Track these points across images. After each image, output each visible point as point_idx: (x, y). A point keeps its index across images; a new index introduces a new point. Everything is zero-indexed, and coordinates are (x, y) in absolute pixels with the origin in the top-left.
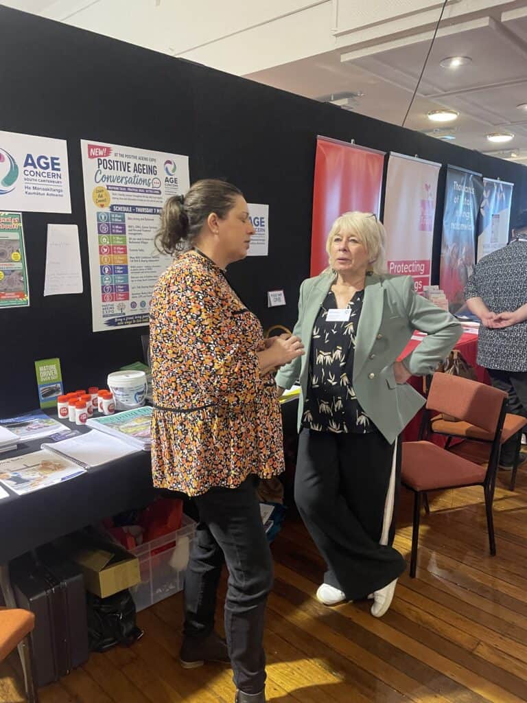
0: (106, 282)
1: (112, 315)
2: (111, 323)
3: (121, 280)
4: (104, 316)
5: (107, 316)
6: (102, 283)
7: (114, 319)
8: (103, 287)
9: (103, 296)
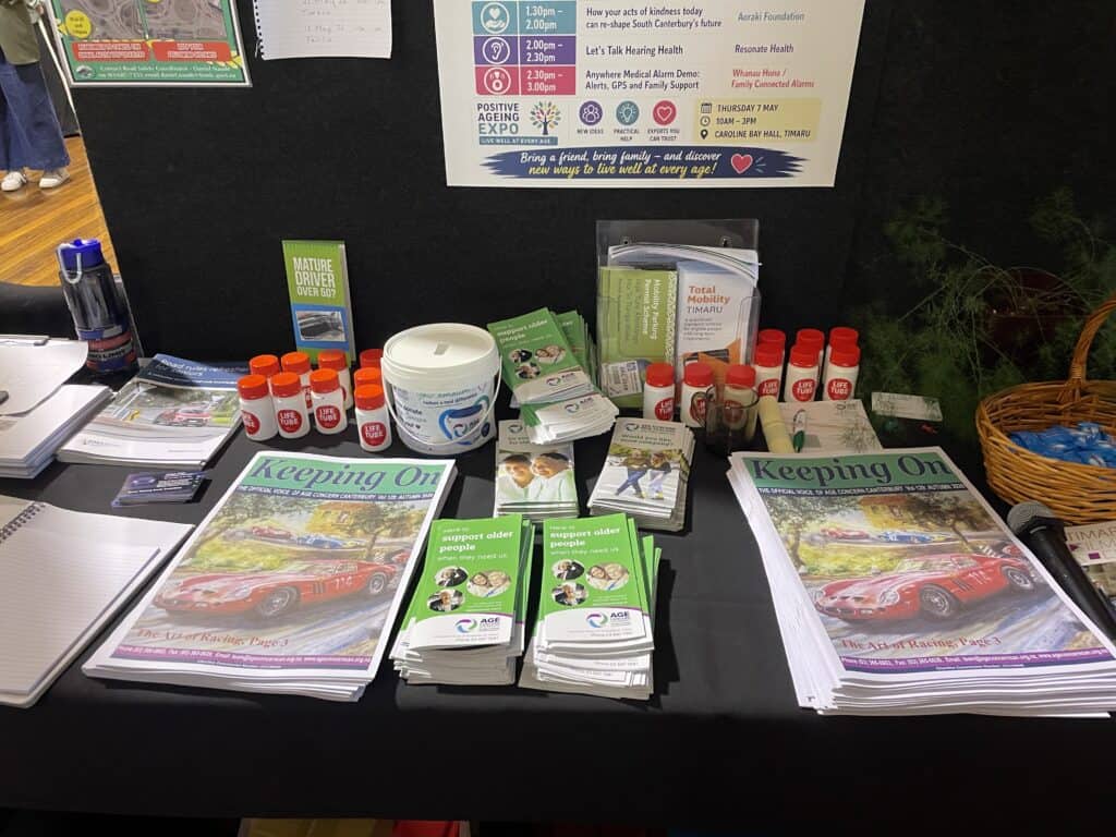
0: (490, 24)
1: (510, 141)
2: (507, 164)
3: (548, 19)
4: (483, 140)
5: (494, 141)
6: (477, 26)
7: (518, 154)
8: (478, 42)
9: (479, 74)
